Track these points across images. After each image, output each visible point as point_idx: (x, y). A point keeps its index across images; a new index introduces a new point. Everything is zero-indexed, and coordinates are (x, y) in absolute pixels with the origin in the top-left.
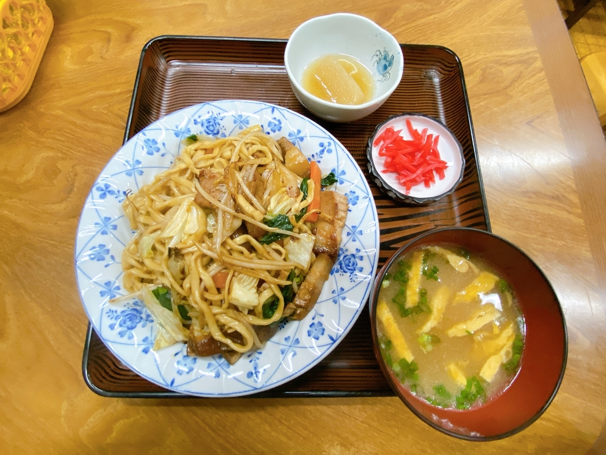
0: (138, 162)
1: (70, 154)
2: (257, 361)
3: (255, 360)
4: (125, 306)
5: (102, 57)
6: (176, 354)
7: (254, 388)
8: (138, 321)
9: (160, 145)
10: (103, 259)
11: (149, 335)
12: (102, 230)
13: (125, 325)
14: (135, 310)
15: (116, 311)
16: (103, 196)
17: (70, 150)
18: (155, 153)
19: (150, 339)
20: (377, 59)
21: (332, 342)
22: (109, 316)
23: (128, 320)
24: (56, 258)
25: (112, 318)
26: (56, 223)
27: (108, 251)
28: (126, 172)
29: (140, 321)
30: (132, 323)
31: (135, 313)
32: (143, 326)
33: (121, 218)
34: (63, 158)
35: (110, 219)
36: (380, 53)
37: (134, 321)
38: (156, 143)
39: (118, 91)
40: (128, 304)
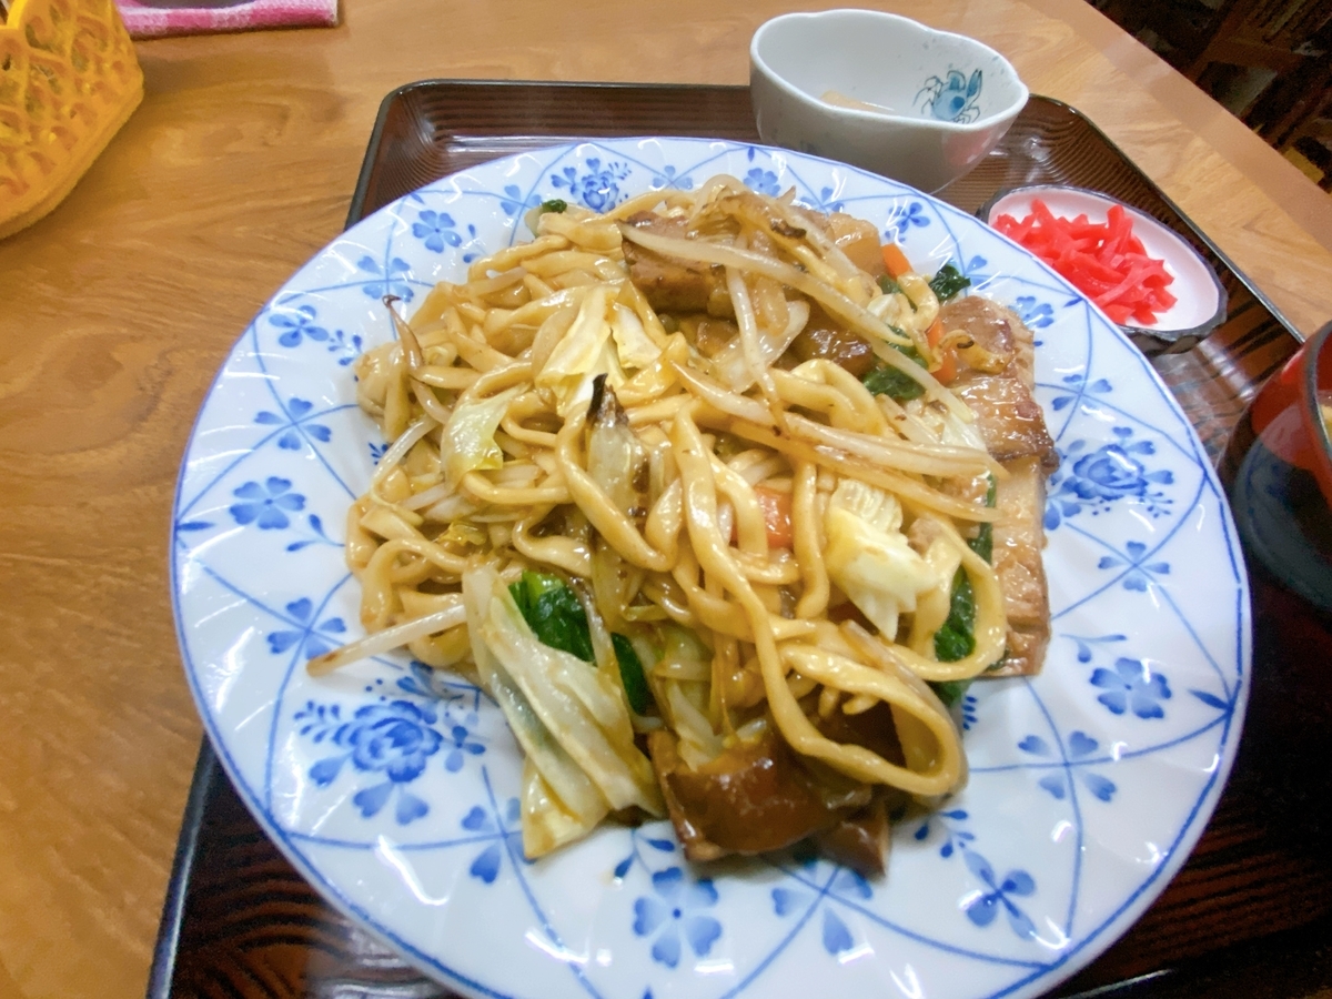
0: (401, 265)
1: (154, 325)
2: (970, 845)
3: (962, 845)
4: (369, 689)
5: (265, 144)
6: (621, 870)
7: (1034, 965)
8: (427, 744)
9: (461, 230)
10: (282, 524)
11: (481, 799)
12: (282, 435)
13: (377, 763)
14: (409, 706)
15: (335, 710)
16: (291, 340)
17: (159, 319)
18: (448, 248)
19: (491, 815)
20: (931, 95)
21: (1217, 713)
22: (306, 730)
23: (390, 741)
24: (63, 611)
25: (319, 738)
26: (82, 505)
27: (300, 501)
28: (364, 286)
29: (436, 749)
30: (406, 753)
31: (409, 716)
32: (453, 766)
33: (343, 412)
34: (133, 339)
35: (307, 405)
36: (938, 81)
37: (413, 745)
38: (452, 223)
39: (308, 199)
40: (379, 682)
